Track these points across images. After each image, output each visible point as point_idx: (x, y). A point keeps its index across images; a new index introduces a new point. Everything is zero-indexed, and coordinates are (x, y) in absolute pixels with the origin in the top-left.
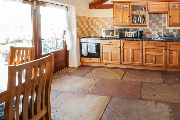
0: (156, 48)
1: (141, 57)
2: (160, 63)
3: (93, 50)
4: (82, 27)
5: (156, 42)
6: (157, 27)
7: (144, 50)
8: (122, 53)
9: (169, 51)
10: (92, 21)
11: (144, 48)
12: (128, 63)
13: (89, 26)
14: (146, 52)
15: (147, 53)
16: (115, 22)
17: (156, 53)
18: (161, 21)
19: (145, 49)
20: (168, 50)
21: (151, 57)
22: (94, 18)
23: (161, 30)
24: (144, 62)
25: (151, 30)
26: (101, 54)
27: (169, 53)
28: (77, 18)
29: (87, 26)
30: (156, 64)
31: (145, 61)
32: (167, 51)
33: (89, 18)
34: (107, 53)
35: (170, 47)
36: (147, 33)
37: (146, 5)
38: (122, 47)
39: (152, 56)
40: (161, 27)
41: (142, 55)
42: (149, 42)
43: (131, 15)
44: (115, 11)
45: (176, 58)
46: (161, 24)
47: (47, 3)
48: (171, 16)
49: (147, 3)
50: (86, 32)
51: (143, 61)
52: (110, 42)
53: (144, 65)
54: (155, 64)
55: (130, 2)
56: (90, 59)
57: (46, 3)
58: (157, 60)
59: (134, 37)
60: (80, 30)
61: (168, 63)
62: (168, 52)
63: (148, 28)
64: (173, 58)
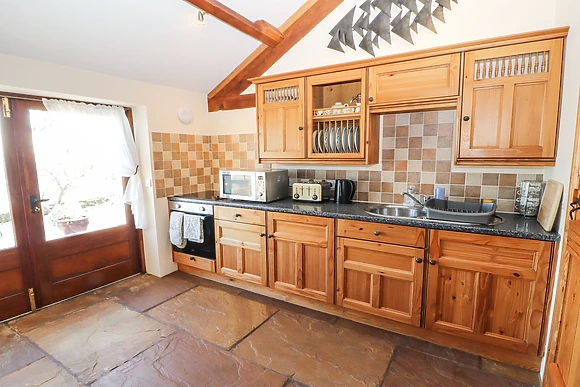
0: (383, 248)
1: (330, 275)
2: (397, 309)
3: (196, 235)
4: (176, 165)
5: (384, 228)
6: (414, 166)
7: (340, 254)
8: (271, 253)
9: (440, 267)
10: (216, 146)
11: (341, 243)
12: (288, 288)
13: (208, 163)
14: (347, 261)
15: (351, 264)
16: (262, 148)
17: (383, 269)
18: (430, 143)
19: (342, 248)
20: (434, 263)
21: (365, 279)
22: (221, 139)
23: (428, 178)
24: (340, 294)
25: (388, 176)
26: (217, 246)
27: (440, 276)
28: (154, 140)
29: (200, 164)
30: (383, 309)
31: (341, 291)
32: (431, 268)
33: (207, 140)
34: (232, 249)
35: (445, 251)
36: (374, 188)
37: (363, 81)
38: (270, 234)
39: (369, 279)
40: (427, 167)
41: (332, 267)
42: (361, 224)
43: (310, 123)
44: (261, 113)
45: (471, 300)
46: (431, 152)
47: (49, 98)
48: (467, 119)
49: (367, 71)
50: (194, 180)
51: (336, 290)
52: (237, 216)
53: (339, 303)
54: (378, 309)
55: (306, 74)
56: (193, 258)
57: (40, 98)
58: (388, 295)
59: (319, 199)
60: (168, 174)
61: (431, 314)
62: (433, 271)
63: (378, 167)
64: (454, 298)
